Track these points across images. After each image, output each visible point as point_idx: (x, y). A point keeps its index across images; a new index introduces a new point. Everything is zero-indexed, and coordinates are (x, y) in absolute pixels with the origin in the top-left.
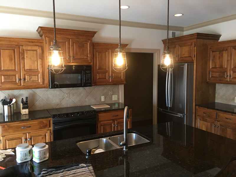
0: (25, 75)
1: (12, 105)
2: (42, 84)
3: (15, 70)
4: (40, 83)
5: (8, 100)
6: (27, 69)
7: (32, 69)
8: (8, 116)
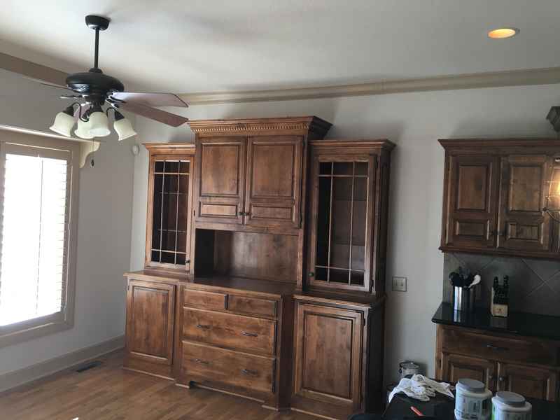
0: (506, 222)
1: (472, 287)
2: (547, 248)
3: (485, 210)
4: (542, 246)
5: (466, 277)
6: (512, 211)
7: (526, 209)
8: (461, 312)
